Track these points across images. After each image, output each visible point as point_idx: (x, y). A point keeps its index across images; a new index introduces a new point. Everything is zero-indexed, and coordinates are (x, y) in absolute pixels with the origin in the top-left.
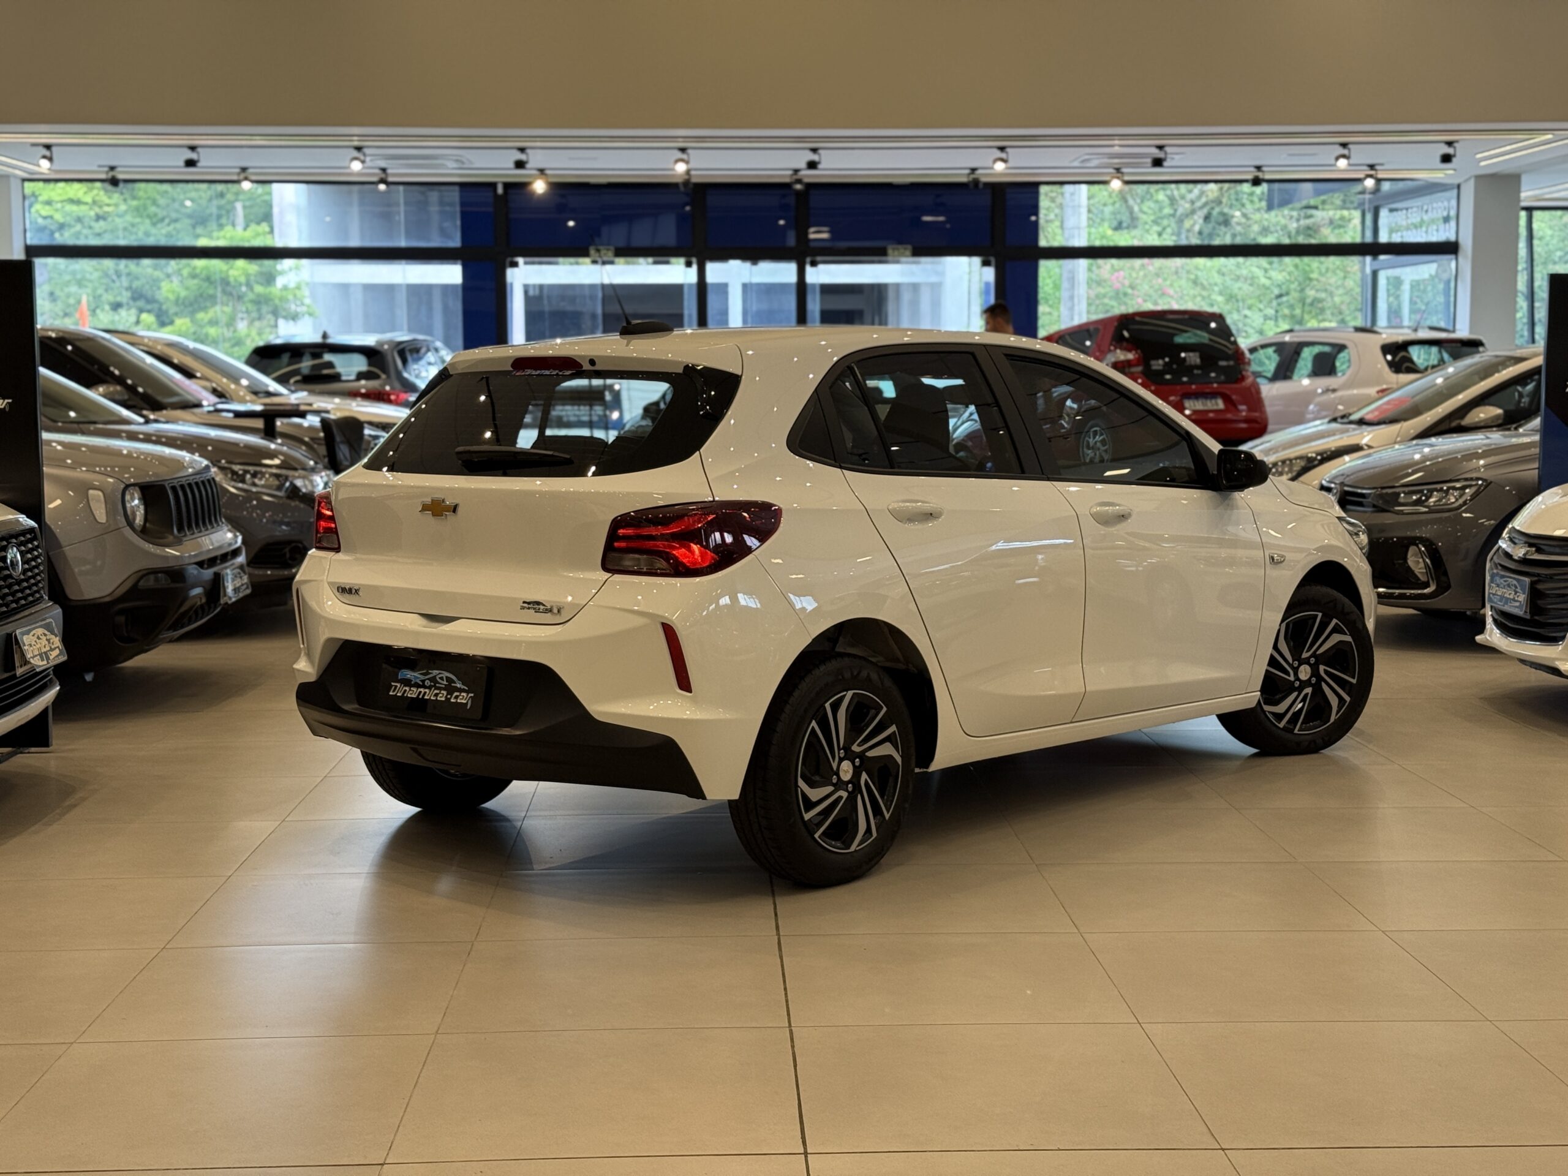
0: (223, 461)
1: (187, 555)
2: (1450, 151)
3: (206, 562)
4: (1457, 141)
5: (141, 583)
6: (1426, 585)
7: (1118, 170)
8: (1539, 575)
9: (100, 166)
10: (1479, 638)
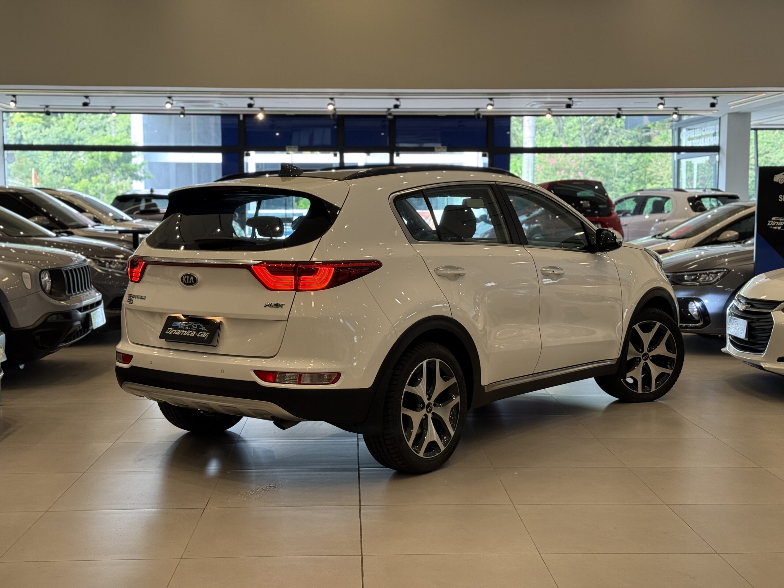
0: (95, 256)
1: (72, 305)
2: (715, 101)
3: (82, 308)
4: (718, 97)
5: (49, 319)
6: (698, 322)
7: (549, 109)
8: (752, 319)
9: (41, 105)
10: (723, 350)
